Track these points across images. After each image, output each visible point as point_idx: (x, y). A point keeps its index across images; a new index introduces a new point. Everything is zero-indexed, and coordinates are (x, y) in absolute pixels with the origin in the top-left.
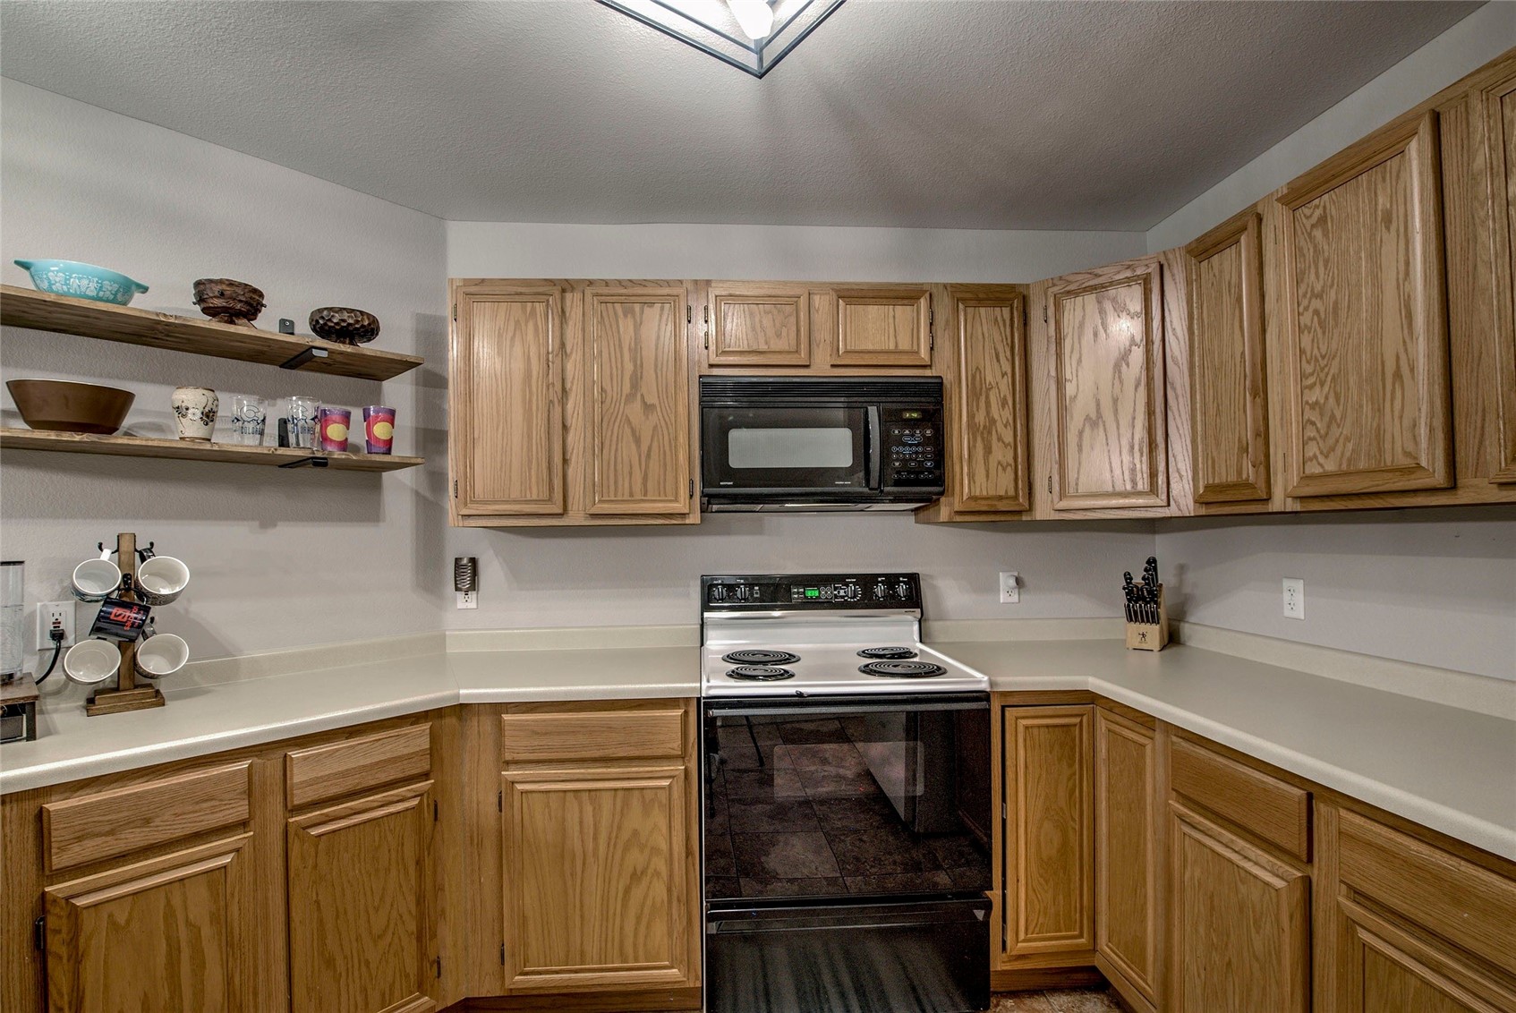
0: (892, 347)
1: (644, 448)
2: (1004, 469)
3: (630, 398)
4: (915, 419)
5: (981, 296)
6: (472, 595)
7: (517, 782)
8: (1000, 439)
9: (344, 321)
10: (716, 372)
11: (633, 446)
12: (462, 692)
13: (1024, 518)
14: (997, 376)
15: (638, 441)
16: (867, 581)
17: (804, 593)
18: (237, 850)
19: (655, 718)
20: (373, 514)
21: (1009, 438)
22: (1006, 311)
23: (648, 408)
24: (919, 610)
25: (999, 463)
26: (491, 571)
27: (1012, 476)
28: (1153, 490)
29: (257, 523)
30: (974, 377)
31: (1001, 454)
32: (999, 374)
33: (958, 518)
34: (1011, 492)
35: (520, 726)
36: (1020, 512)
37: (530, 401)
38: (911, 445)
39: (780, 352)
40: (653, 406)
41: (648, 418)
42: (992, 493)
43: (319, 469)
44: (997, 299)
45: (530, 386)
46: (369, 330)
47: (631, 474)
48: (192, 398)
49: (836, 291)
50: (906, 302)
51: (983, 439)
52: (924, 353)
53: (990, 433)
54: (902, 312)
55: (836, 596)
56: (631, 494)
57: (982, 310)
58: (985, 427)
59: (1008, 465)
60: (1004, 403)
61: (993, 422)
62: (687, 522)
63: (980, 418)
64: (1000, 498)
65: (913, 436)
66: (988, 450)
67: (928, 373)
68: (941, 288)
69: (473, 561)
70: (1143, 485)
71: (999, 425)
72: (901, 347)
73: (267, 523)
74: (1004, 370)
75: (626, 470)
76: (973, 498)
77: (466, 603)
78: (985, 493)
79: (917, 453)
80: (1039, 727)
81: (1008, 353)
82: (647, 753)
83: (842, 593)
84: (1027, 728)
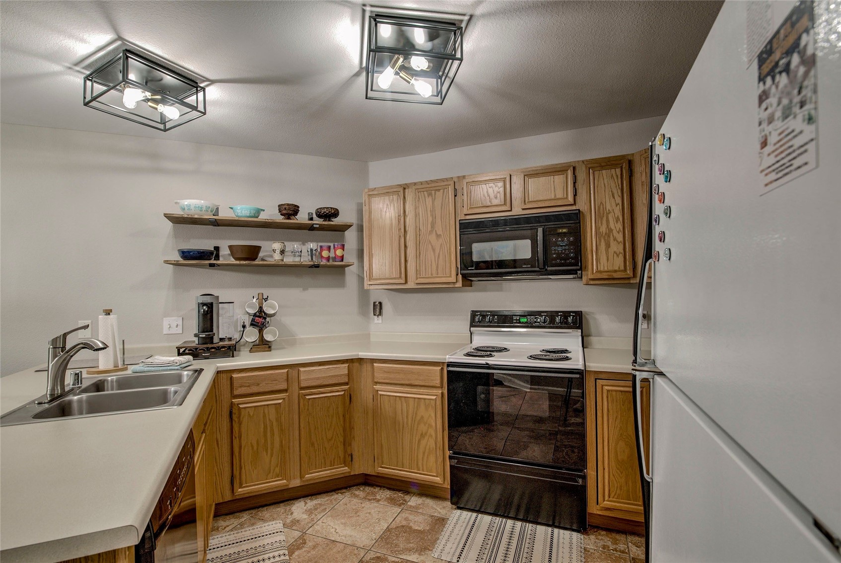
0: (553, 197)
1: (437, 254)
2: (618, 256)
3: (431, 232)
4: (564, 233)
5: (603, 164)
6: (380, 317)
7: (380, 391)
8: (615, 239)
9: (325, 212)
10: (468, 217)
11: (432, 253)
12: (360, 353)
13: (632, 282)
14: (613, 206)
15: (434, 250)
16: (552, 315)
17: (519, 320)
18: (284, 399)
19: (429, 370)
20: (342, 284)
21: (620, 239)
22: (618, 171)
23: (438, 236)
24: (580, 330)
25: (615, 252)
26: (387, 308)
27: (623, 259)
29: (302, 289)
30: (599, 208)
31: (616, 247)
32: (614, 204)
33: (592, 282)
34: (622, 268)
35: (381, 368)
36: (629, 279)
37: (392, 236)
38: (562, 246)
39: (496, 206)
40: (440, 235)
41: (438, 241)
42: (610, 268)
43: (316, 269)
44: (612, 165)
45: (392, 231)
46: (335, 214)
47: (431, 265)
48: (277, 246)
49: (523, 172)
50: (560, 173)
51: (605, 240)
52: (571, 199)
53: (609, 236)
54: (559, 179)
55: (535, 322)
56: (432, 275)
57: (604, 172)
58: (606, 234)
59: (620, 253)
60: (617, 220)
61: (611, 230)
62: (456, 286)
63: (603, 229)
64: (615, 271)
65: (563, 241)
66: (608, 246)
67: (574, 208)
68: (581, 163)
69: (380, 303)
71: (615, 232)
72: (558, 197)
73: (305, 289)
74: (617, 202)
75: (430, 263)
76: (598, 271)
77: (377, 320)
78: (606, 269)
79: (565, 250)
80: (616, 391)
81: (620, 193)
82: (427, 384)
83: (539, 320)
84: (608, 391)
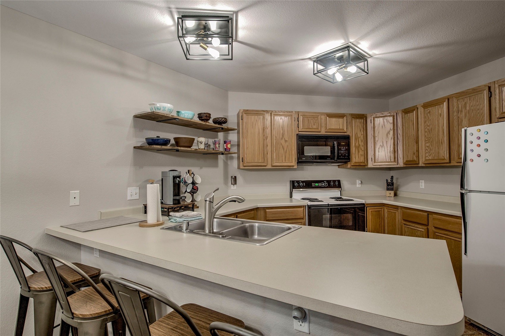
0: (338, 128)
1: (285, 151)
2: (362, 156)
3: (282, 139)
4: (344, 145)
5: (358, 117)
6: (235, 185)
8: (361, 149)
9: (221, 121)
10: (300, 133)
11: (283, 150)
12: (258, 205)
13: (366, 167)
14: (360, 135)
15: (284, 149)
16: (329, 182)
17: (315, 185)
19: (297, 210)
20: (216, 166)
21: (363, 149)
22: (362, 120)
23: (286, 141)
24: (341, 188)
25: (361, 155)
26: (239, 180)
27: (364, 158)
28: (395, 161)
29: (199, 168)
30: (356, 135)
31: (361, 153)
32: (361, 134)
33: (352, 167)
34: (363, 161)
35: (270, 212)
36: (365, 166)
37: (260, 139)
38: (343, 151)
39: (315, 129)
40: (287, 141)
41: (286, 143)
42: (360, 161)
44: (360, 117)
45: (259, 136)
46: (225, 121)
47: (282, 156)
48: (202, 139)
49: (327, 115)
50: (341, 118)
51: (357, 149)
52: (345, 129)
53: (359, 148)
54: (341, 120)
55: (322, 185)
56: (282, 161)
57: (357, 120)
58: (358, 146)
59: (363, 155)
60: (362, 141)
61: (360, 145)
62: (294, 167)
63: (357, 144)
64: (361, 162)
65: (343, 148)
66: (359, 152)
67: (346, 134)
68: (349, 115)
69: (235, 177)
70: (393, 160)
71: (361, 147)
72: (340, 128)
74: (362, 133)
75: (281, 155)
76: (355, 162)
77: (233, 187)
78: (358, 161)
79: (344, 152)
80: (373, 211)
81: (363, 130)
82: (296, 217)
83: (323, 184)
84: (371, 211)
